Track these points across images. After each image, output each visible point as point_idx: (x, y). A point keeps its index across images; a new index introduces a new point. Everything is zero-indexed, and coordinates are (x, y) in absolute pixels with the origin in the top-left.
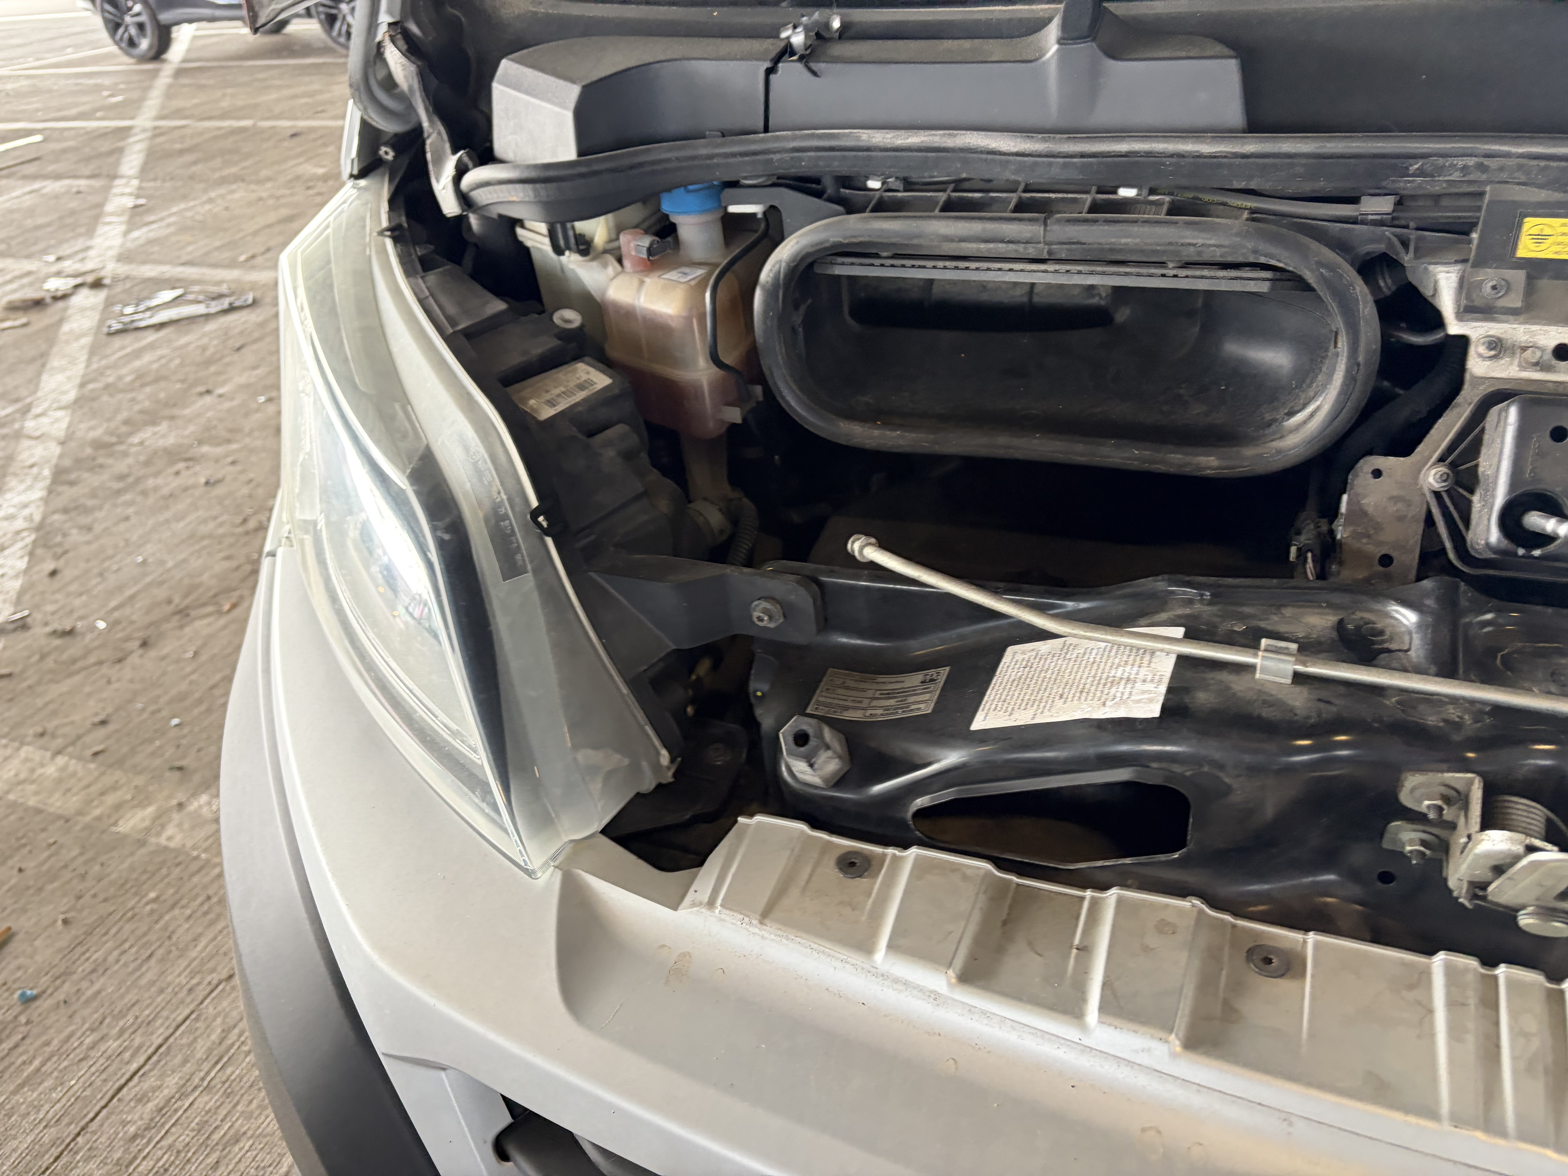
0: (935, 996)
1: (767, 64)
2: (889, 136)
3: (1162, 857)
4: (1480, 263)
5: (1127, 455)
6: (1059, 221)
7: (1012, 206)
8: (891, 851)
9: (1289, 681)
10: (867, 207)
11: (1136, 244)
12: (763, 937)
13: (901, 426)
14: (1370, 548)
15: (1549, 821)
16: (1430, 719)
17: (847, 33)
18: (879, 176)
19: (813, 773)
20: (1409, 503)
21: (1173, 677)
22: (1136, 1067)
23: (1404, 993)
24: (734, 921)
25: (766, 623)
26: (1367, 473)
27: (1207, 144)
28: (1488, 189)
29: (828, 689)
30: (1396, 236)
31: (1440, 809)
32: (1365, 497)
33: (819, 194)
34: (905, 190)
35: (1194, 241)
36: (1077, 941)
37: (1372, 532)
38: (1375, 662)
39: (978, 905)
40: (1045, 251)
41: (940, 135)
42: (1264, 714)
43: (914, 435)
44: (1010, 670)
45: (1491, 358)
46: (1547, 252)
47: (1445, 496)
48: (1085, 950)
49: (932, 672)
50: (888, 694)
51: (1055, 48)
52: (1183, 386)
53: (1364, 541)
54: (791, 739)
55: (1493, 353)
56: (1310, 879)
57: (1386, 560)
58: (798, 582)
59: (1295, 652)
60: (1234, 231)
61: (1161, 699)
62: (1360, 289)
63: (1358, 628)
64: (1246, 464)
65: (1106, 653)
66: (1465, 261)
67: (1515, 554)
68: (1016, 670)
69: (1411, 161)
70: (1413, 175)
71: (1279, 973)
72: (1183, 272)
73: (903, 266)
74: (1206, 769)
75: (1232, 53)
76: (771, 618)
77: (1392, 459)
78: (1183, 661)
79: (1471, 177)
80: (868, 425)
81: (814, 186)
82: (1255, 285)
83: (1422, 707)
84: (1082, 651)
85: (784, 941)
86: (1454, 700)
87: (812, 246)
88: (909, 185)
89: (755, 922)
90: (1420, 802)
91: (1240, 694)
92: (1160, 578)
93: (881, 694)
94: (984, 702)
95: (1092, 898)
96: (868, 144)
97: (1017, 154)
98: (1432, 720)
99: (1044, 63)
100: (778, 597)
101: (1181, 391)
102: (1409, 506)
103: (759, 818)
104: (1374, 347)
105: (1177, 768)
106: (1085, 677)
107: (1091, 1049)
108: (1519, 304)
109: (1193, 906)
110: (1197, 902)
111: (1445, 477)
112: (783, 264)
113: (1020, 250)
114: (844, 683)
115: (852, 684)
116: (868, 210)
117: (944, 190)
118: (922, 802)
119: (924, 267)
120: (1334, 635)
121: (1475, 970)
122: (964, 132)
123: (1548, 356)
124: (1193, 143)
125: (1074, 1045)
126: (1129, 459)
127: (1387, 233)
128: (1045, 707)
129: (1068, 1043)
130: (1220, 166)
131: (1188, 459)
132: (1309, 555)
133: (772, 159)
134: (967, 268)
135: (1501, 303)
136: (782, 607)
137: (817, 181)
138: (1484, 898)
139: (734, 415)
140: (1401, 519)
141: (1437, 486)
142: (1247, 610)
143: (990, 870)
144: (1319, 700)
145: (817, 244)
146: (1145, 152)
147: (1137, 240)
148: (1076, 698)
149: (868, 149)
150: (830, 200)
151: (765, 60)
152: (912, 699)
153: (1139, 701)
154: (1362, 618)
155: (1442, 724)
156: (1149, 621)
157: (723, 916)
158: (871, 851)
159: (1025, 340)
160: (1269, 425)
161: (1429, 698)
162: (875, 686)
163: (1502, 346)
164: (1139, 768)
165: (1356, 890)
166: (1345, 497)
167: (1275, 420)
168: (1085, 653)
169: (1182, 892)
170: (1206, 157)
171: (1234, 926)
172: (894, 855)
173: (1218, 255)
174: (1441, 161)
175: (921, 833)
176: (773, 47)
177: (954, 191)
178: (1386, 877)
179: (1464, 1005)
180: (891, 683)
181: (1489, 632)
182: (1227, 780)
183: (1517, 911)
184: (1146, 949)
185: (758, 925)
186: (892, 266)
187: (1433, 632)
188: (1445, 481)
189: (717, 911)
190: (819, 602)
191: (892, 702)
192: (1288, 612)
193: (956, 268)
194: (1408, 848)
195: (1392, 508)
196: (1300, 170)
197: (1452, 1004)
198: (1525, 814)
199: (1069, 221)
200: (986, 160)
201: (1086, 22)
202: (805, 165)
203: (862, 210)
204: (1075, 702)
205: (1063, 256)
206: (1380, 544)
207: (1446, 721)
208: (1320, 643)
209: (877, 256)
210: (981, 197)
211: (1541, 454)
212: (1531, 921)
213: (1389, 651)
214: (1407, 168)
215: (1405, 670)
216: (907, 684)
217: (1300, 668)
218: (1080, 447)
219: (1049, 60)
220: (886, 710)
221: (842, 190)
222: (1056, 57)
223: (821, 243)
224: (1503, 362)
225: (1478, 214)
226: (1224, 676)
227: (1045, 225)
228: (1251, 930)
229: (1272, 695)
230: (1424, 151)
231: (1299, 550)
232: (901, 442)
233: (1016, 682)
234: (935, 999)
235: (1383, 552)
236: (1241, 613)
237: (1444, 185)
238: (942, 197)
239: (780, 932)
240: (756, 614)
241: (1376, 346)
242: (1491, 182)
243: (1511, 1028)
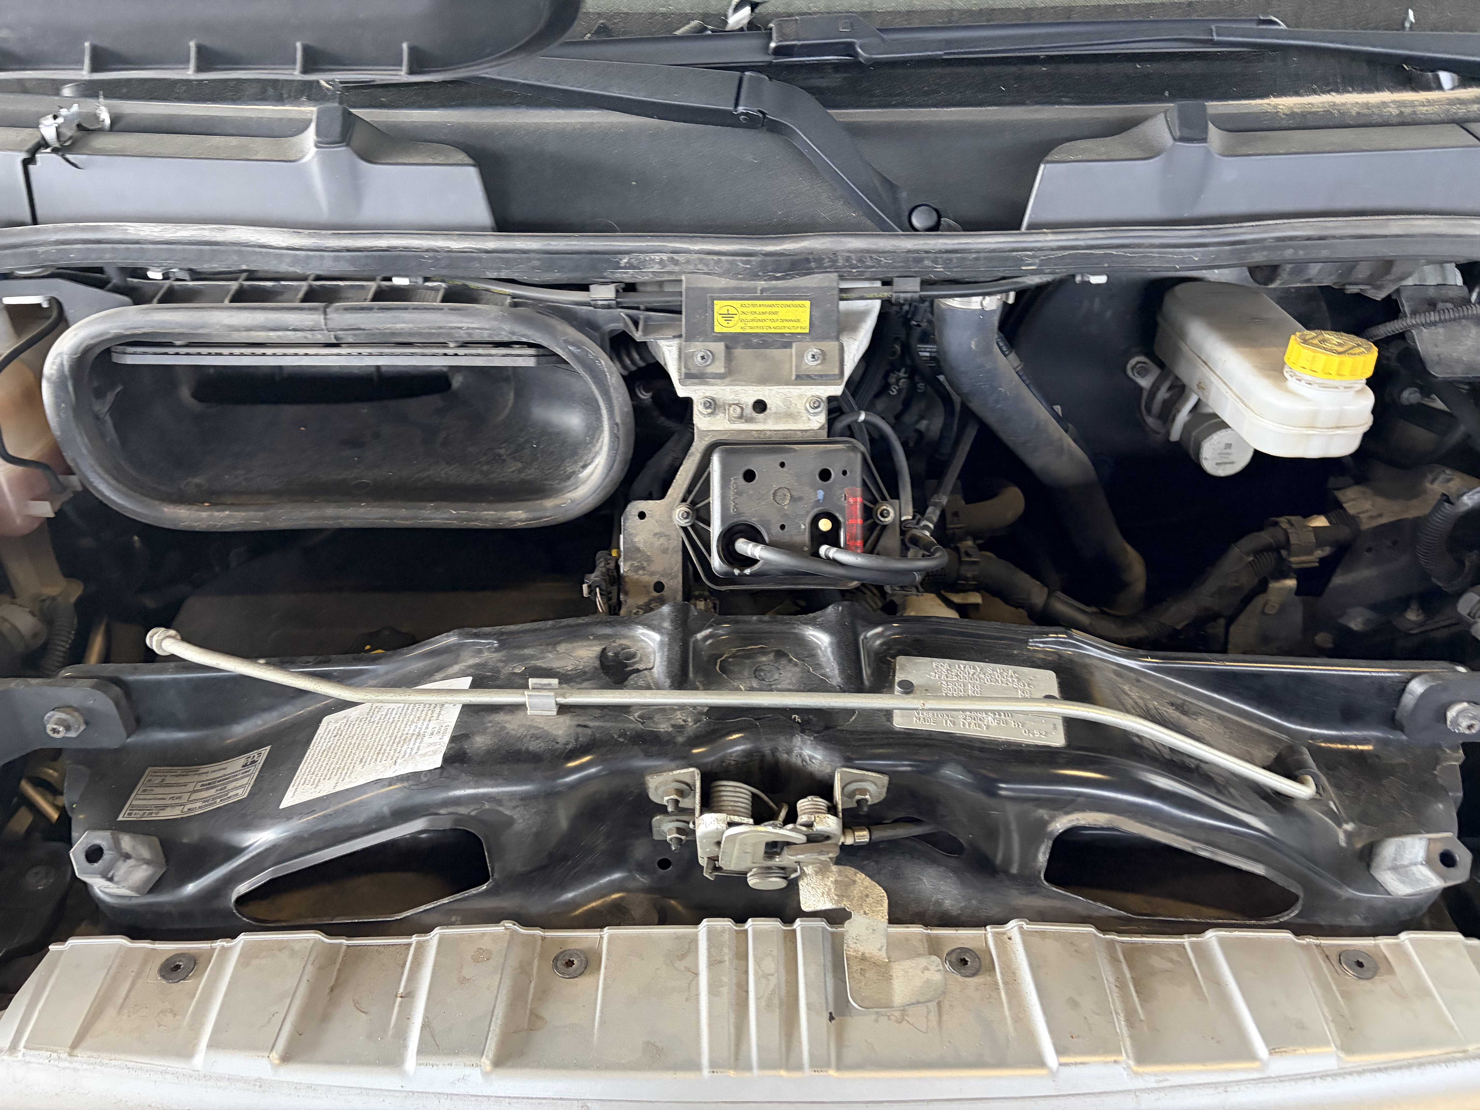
0: (260, 1084)
1: (24, 155)
2: (156, 229)
3: (473, 891)
4: (690, 337)
5: (446, 516)
6: (337, 310)
7: (301, 295)
8: (219, 944)
9: (554, 713)
10: (154, 297)
11: (410, 328)
12: (75, 1070)
13: (232, 506)
14: (646, 578)
15: (754, 795)
16: (663, 726)
17: (118, 125)
18: (158, 267)
19: (116, 886)
20: (668, 537)
21: (457, 726)
22: (455, 1097)
23: (678, 964)
24: (41, 1061)
25: (62, 733)
26: (634, 516)
27: (454, 240)
28: (683, 278)
29: (145, 791)
30: (628, 315)
31: (677, 802)
32: (636, 535)
33: (101, 284)
34: (193, 280)
35: (460, 325)
36: (401, 990)
37: (645, 565)
38: (626, 683)
39: (305, 978)
40: (332, 337)
41: (210, 229)
42: (531, 748)
43: (243, 514)
44: (323, 741)
45: (710, 414)
46: (735, 327)
47: (690, 529)
48: (409, 995)
49: (255, 753)
50: (209, 784)
51: (313, 150)
52: (503, 445)
53: (641, 572)
54: (82, 857)
55: (709, 411)
56: (607, 879)
57: (659, 587)
58: (95, 687)
59: (557, 687)
60: (492, 316)
61: (443, 749)
62: (604, 362)
63: (616, 654)
64: (548, 514)
65: (404, 712)
66: (680, 336)
67: (733, 574)
68: (327, 740)
69: (620, 256)
70: (625, 268)
71: (578, 972)
72: (461, 351)
73: (199, 354)
74: (487, 806)
75: (471, 161)
76: (68, 728)
77: (651, 502)
78: (468, 709)
79: (667, 269)
80: (195, 507)
81: (99, 275)
82: (524, 361)
83: (657, 717)
84: (384, 713)
85: (99, 1067)
86: (682, 707)
87: (92, 338)
88: (195, 275)
89: (64, 1056)
90: (663, 798)
91: (513, 732)
92: (451, 633)
93: (203, 785)
94: (295, 778)
95: (418, 942)
96: (136, 237)
97: (288, 248)
98: (664, 727)
99: (305, 163)
100: (75, 705)
101: (502, 451)
102: (669, 540)
103: (72, 942)
104: (626, 409)
105: (463, 810)
106: (383, 739)
107: (413, 1092)
108: (722, 370)
109: (506, 929)
110: (509, 924)
111: (685, 516)
112: (65, 357)
113: (310, 337)
114: (163, 780)
115: (175, 780)
116: (156, 300)
117: (236, 279)
118: (243, 888)
119: (221, 354)
120: (597, 664)
121: (730, 929)
122: (233, 227)
123: (749, 410)
124: (443, 240)
125: (399, 1094)
126: (447, 519)
127: (622, 314)
128: (346, 773)
129: (391, 1093)
130: (473, 259)
131: (499, 514)
132: (598, 590)
133: (36, 252)
134: (264, 354)
135: (710, 370)
136: (81, 714)
137: (100, 270)
138: (719, 869)
139: (45, 509)
140: (665, 551)
141: (684, 523)
142: (527, 651)
143: (320, 939)
144: (579, 726)
145: (97, 336)
146: (404, 248)
147: (411, 325)
148: (373, 760)
149: (137, 242)
150: (117, 290)
151: (21, 151)
152: (230, 786)
153: (425, 755)
154: (620, 645)
155: (671, 729)
156: (444, 675)
157: (27, 1059)
158: (199, 949)
159: (364, 409)
160: (569, 478)
161: (664, 710)
162: (197, 778)
163: (715, 403)
164: (431, 817)
165: (643, 880)
166: (622, 536)
167: (574, 473)
168: (386, 715)
169: (493, 918)
170: (456, 252)
171: (544, 939)
172: (223, 946)
173: (486, 336)
174: (642, 256)
175: (248, 918)
176: (27, 137)
177: (247, 280)
178: (664, 864)
179: (721, 962)
180: (212, 771)
181: (710, 644)
182: (507, 812)
183: (746, 873)
184: (463, 981)
185: (69, 1058)
186: (188, 354)
187: (669, 650)
188: (686, 518)
189: (20, 1055)
190: (124, 702)
191: (212, 792)
192: (562, 648)
193: (253, 354)
194: (669, 837)
195: (658, 543)
196: (537, 263)
197: (714, 963)
198: (733, 794)
199: (346, 309)
200: (260, 253)
201: (337, 129)
202: (76, 257)
203: (149, 301)
204: (372, 764)
205: (351, 340)
206: (652, 574)
207: (673, 726)
208: (585, 673)
209: (171, 345)
210: (274, 286)
211: (739, 493)
212: (755, 881)
213: (638, 671)
214: (618, 262)
215: (648, 688)
216: (229, 771)
217: (562, 700)
218: (403, 512)
219: (309, 161)
220: (205, 802)
221: (129, 279)
222: (316, 159)
223: (101, 335)
224: (718, 417)
225: (679, 298)
226: (501, 717)
227: (325, 313)
228: (558, 937)
229: (539, 728)
230: (624, 248)
231: (589, 586)
232: (232, 522)
233: (326, 753)
234: (260, 1087)
235: (656, 580)
236: (521, 655)
237: (651, 275)
238: (234, 285)
239: (92, 1060)
240: (49, 727)
241: (628, 408)
242: (685, 273)
243: (756, 973)
